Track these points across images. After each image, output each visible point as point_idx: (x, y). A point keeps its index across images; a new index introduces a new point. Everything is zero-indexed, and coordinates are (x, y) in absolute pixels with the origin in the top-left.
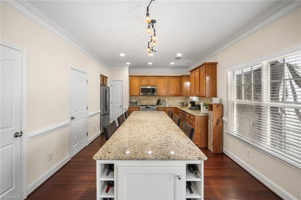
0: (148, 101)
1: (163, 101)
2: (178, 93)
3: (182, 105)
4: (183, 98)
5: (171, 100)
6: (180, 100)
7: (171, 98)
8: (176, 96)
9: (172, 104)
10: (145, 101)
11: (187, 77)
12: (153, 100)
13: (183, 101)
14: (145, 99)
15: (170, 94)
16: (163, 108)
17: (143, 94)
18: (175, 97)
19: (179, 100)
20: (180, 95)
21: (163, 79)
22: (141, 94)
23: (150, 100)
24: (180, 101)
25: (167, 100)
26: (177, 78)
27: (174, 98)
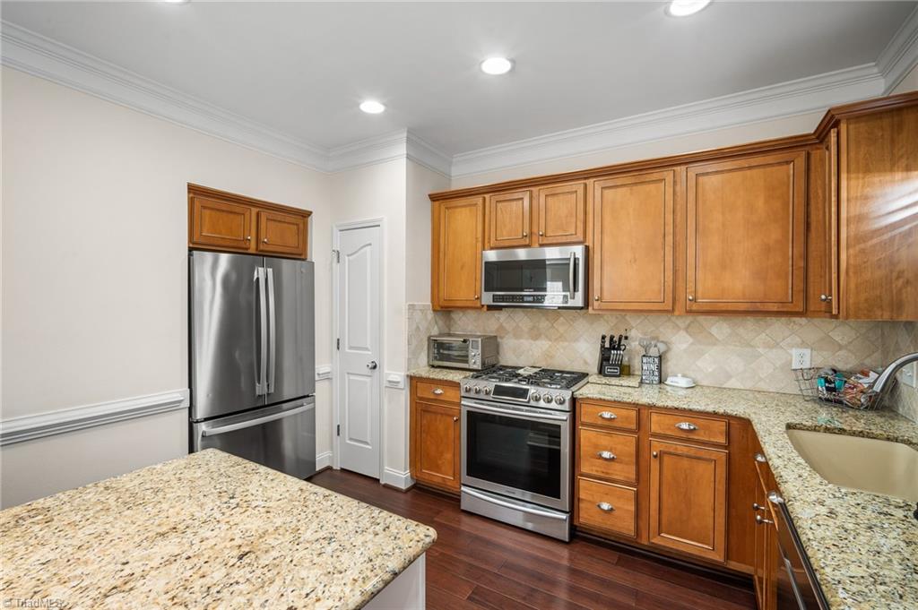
0: (543, 344)
1: (646, 348)
2: (780, 288)
3: (826, 395)
4: (841, 333)
5: (715, 342)
6: (807, 352)
7: (720, 328)
8: (757, 311)
9: (729, 377)
10: (525, 343)
11: (886, 122)
12: (576, 340)
13: (845, 361)
14: (526, 329)
15: (695, 300)
16: (624, 412)
17: (495, 298)
18: (750, 322)
19: (795, 352)
20: (800, 308)
21: (640, 187)
22: (487, 298)
23: (561, 338)
24: (802, 358)
25: (679, 342)
26: (770, 159)
27: (748, 327)
